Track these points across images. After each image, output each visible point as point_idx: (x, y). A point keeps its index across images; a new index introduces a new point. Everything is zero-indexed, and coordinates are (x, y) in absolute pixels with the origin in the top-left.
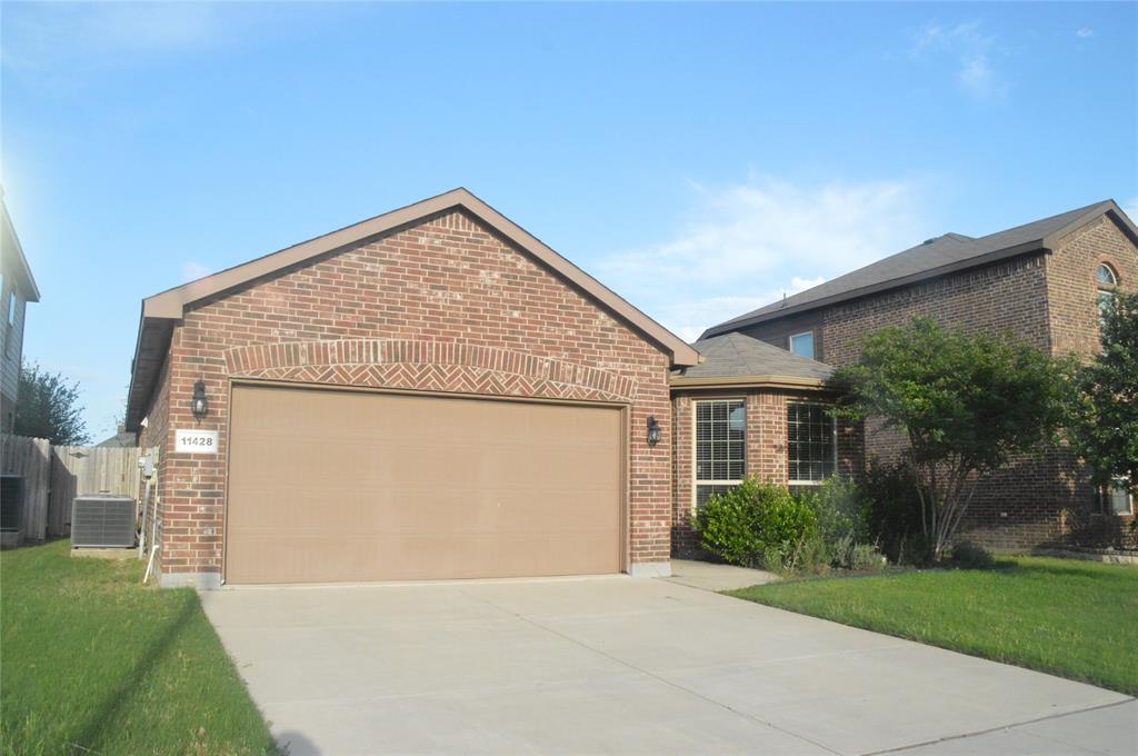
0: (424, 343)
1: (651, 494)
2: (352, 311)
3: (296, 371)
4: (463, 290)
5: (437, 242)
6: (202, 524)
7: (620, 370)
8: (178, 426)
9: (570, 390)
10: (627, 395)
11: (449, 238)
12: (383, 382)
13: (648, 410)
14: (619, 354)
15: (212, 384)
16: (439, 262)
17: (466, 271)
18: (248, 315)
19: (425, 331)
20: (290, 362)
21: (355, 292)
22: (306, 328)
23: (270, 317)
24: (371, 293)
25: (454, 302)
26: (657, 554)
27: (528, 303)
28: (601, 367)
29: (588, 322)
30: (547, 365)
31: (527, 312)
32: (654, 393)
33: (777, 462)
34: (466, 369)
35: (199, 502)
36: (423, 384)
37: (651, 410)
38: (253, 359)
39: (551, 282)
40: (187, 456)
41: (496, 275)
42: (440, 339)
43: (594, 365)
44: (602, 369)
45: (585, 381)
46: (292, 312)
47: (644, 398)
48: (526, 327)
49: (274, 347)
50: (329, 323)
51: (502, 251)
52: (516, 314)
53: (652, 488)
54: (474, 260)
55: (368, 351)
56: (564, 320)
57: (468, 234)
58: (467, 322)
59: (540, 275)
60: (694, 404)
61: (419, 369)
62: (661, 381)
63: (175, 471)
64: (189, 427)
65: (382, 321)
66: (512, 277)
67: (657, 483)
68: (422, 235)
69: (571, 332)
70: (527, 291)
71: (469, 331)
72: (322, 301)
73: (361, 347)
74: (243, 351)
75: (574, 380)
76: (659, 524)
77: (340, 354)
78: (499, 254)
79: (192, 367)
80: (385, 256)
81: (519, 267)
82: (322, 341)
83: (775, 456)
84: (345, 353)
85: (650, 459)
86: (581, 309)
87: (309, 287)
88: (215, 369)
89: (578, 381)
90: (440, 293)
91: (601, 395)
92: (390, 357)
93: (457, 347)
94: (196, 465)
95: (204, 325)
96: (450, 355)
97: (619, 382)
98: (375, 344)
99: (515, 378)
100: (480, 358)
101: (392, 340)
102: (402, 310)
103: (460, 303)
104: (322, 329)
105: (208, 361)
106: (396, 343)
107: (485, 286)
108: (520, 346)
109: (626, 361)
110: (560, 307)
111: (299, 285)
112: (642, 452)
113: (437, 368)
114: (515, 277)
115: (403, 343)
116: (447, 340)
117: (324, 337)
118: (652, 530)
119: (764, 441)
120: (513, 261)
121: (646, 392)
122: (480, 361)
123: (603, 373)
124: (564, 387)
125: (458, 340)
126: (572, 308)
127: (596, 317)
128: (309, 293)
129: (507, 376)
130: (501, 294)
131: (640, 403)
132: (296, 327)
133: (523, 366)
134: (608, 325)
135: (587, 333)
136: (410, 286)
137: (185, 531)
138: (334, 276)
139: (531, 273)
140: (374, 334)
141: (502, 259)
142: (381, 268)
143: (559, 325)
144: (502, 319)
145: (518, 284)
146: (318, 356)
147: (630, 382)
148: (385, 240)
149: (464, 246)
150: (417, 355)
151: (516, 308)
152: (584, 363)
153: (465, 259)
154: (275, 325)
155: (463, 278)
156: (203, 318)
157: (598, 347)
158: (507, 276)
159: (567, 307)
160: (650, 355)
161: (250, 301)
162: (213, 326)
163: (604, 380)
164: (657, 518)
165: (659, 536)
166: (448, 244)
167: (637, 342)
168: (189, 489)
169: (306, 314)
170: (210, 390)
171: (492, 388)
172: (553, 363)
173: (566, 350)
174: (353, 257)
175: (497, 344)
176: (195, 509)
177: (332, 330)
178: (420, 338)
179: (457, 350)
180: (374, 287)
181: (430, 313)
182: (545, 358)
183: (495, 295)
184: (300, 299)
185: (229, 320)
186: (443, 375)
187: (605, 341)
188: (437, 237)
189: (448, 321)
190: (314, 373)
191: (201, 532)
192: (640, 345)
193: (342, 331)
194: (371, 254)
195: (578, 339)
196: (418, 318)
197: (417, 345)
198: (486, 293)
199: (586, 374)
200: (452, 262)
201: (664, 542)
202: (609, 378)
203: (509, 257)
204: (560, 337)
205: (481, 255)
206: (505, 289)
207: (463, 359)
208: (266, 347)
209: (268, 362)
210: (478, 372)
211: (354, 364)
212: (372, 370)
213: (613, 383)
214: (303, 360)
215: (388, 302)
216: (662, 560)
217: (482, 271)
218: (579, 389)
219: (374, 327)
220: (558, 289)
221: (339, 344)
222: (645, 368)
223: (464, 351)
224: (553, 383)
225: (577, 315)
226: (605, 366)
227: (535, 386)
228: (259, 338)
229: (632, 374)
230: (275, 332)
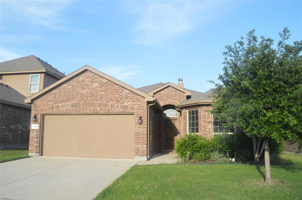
0: (80, 103)
1: (141, 137)
2: (65, 97)
3: (53, 111)
4: (89, 89)
5: (83, 78)
6: (36, 143)
7: (131, 104)
8: (32, 124)
9: (117, 110)
10: (133, 111)
11: (87, 77)
12: (71, 112)
13: (140, 114)
14: (131, 100)
15: (38, 115)
16: (84, 83)
17: (90, 84)
18: (45, 100)
19: (80, 100)
20: (52, 109)
21: (65, 93)
22: (56, 102)
23: (49, 100)
24: (69, 93)
25: (87, 92)
26: (142, 154)
27: (105, 90)
28: (125, 104)
29: (122, 93)
30: (110, 105)
31: (105, 92)
32: (142, 109)
33: (208, 127)
34: (90, 108)
35: (35, 139)
36: (80, 112)
37: (141, 114)
38: (45, 109)
39: (112, 84)
40: (33, 130)
41: (97, 84)
42: (83, 101)
43: (124, 104)
44: (126, 104)
45: (120, 108)
46: (53, 99)
47: (138, 111)
48: (105, 96)
49: (49, 106)
50: (60, 100)
51: (99, 78)
52: (102, 93)
53: (141, 136)
54: (92, 81)
55: (67, 106)
56: (115, 93)
57: (91, 75)
58: (90, 96)
59: (109, 82)
60: (187, 111)
61: (79, 108)
62: (144, 106)
63: (32, 133)
64: (34, 124)
65: (71, 98)
66: (101, 85)
67: (142, 134)
68: (80, 78)
69: (117, 96)
70: (105, 87)
71: (91, 98)
72: (59, 96)
73: (66, 105)
74: (43, 108)
75: (117, 108)
76: (143, 146)
77: (62, 107)
78: (98, 79)
79: (35, 112)
80: (72, 84)
81: (103, 81)
82: (58, 104)
83: (207, 126)
84: (63, 107)
85: (140, 128)
86: (120, 89)
87: (56, 93)
88: (38, 112)
89: (119, 108)
90: (84, 90)
91: (125, 111)
92: (72, 106)
93: (87, 102)
94: (35, 131)
95: (37, 103)
96: (86, 104)
97: (130, 108)
98: (69, 104)
99: (102, 109)
100: (93, 105)
101: (72, 102)
102: (75, 95)
103: (89, 92)
104: (58, 102)
105: (38, 110)
106: (73, 103)
107: (95, 87)
108: (103, 101)
109: (133, 102)
110: (114, 90)
111: (54, 93)
112: (138, 126)
113: (83, 108)
114: (102, 84)
115: (75, 103)
116: (85, 101)
117: (59, 103)
118: (141, 147)
119: (202, 121)
120: (102, 80)
121: (140, 109)
122: (93, 106)
123: (126, 106)
124: (115, 110)
125: (88, 101)
126: (117, 89)
127: (124, 91)
128: (56, 94)
129: (100, 108)
130: (99, 89)
131: (137, 113)
132: (53, 102)
133: (103, 106)
134: (128, 93)
135: (122, 96)
136: (77, 90)
137: (33, 145)
138: (61, 90)
139: (106, 82)
140: (69, 102)
141: (99, 80)
142: (71, 87)
143: (114, 94)
144: (99, 95)
145: (103, 85)
146: (58, 107)
147: (134, 107)
148: (72, 80)
149: (90, 78)
150: (78, 105)
151: (102, 92)
152: (121, 103)
153: (90, 81)
154: (50, 102)
155: (89, 86)
156: (37, 102)
157: (125, 99)
158: (100, 84)
159: (116, 89)
160: (141, 99)
161: (45, 97)
162: (39, 103)
163: (126, 107)
164: (142, 144)
165: (143, 149)
166: (86, 79)
167: (137, 96)
168: (34, 136)
169: (55, 99)
170: (37, 116)
171: (96, 112)
172: (112, 104)
173: (116, 100)
174: (65, 85)
175: (97, 101)
176: (34, 140)
177: (60, 102)
178: (79, 101)
179: (87, 103)
180: (69, 91)
181: (82, 95)
182: (109, 103)
183: (97, 89)
184: (54, 96)
185: (41, 102)
186: (84, 109)
187: (127, 97)
188: (84, 77)
189: (86, 97)
190: (57, 111)
191: (35, 145)
192: (138, 97)
193: (63, 102)
194: (69, 84)
195: (119, 97)
196: (79, 97)
197: (78, 103)
198: (95, 89)
199: (121, 106)
200: (87, 83)
201: (145, 151)
202: (128, 107)
203: (101, 79)
204: (114, 97)
205: (94, 80)
206: (100, 87)
207: (89, 105)
208: (48, 107)
209: (48, 110)
210: (93, 108)
211: (65, 109)
212: (69, 110)
213: (129, 108)
214: (54, 109)
215: (72, 94)
216: (144, 156)
217: (94, 84)
218: (119, 110)
219: (69, 100)
220: (114, 85)
221: (62, 104)
222: (139, 103)
223: (89, 103)
224: (112, 109)
225: (119, 91)
226: (127, 103)
227: (107, 110)
228: (47, 105)
229: (135, 105)
230: (49, 103)
